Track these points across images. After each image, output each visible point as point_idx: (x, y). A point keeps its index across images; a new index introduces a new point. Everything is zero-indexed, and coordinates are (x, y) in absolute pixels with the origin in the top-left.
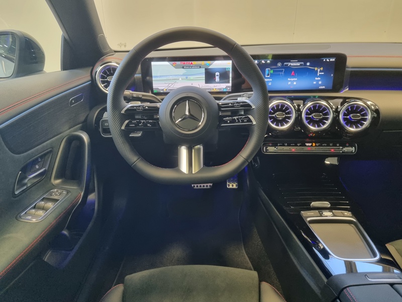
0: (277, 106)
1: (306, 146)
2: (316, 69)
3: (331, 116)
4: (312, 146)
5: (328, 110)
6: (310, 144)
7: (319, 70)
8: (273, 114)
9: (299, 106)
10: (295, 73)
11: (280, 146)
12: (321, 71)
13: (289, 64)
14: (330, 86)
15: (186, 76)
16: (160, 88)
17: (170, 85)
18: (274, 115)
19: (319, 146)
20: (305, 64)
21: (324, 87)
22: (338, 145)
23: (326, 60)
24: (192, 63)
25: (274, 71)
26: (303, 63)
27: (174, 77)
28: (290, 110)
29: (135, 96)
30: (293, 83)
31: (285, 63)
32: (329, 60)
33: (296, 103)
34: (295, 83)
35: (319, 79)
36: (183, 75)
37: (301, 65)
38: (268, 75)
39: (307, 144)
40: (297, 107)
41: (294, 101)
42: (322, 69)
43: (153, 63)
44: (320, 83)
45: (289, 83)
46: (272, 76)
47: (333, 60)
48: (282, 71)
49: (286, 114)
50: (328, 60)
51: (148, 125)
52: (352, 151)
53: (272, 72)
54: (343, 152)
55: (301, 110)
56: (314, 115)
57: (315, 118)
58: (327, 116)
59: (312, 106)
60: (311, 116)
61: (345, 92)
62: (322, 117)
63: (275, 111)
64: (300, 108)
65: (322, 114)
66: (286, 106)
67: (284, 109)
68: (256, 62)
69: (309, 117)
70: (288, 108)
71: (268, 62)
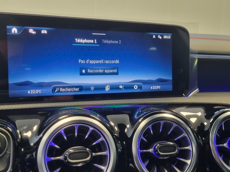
0: (69, 130)
3: (193, 148)
5: (184, 134)
8: (60, 152)
9: (122, 127)
14: (169, 87)
18: (61, 158)
23: (157, 36)
32: (162, 36)
41: (108, 117)
47: (167, 37)
49: (94, 149)
50: (160, 37)
55: (129, 136)
56: (157, 148)
57: (161, 153)
58: (186, 148)
59: (150, 127)
60: (151, 150)
61: (194, 95)
62: (177, 150)
63: (65, 146)
64: (125, 132)
65: (175, 144)
66: (91, 129)
67: (86, 137)
68: (15, 30)
69: (149, 153)
70: (96, 134)
71: (44, 32)
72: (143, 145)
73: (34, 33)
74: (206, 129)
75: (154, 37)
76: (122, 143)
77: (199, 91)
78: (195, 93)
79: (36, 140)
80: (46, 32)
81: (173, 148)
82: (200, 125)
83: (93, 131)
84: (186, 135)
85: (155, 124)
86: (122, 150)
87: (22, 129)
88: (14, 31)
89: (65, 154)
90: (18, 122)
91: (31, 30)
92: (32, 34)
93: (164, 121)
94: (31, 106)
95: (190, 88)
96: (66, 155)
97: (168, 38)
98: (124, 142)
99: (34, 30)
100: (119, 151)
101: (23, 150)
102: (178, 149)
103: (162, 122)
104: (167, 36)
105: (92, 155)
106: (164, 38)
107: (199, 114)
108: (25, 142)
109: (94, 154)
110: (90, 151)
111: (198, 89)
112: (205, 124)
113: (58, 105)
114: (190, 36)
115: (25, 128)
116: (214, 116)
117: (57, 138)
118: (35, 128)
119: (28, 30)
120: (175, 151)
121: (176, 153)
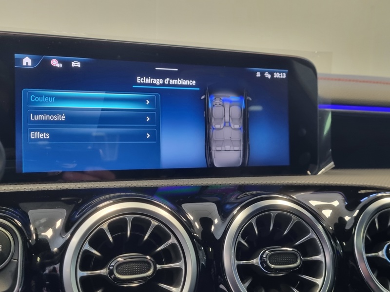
0: (117, 225)
3: (325, 257)
5: (312, 235)
8: (101, 263)
18: (103, 272)
23: (262, 73)
28: (173, 240)
32: (272, 74)
33: (192, 211)
40: (197, 225)
41: (186, 206)
47: (280, 75)
49: (159, 259)
50: (268, 76)
55: (218, 237)
56: (266, 257)
57: (273, 266)
58: (314, 258)
59: (253, 221)
60: (256, 261)
61: (326, 172)
62: (299, 261)
64: (211, 231)
65: (296, 250)
66: (154, 223)
67: (146, 237)
68: (27, 61)
69: (252, 265)
70: (162, 233)
71: (76, 64)
72: (241, 253)
73: (59, 65)
74: (348, 227)
75: (258, 75)
76: (206, 250)
77: (334, 166)
78: (327, 170)
79: (61, 241)
80: (78, 65)
81: (292, 258)
82: (337, 222)
83: (157, 227)
84: (315, 237)
85: (262, 217)
86: (207, 261)
87: (37, 223)
88: (27, 63)
89: (110, 266)
90: (32, 214)
91: (54, 61)
92: (56, 67)
93: (276, 213)
94: (52, 186)
95: (318, 161)
96: (111, 268)
97: (282, 77)
98: (210, 249)
99: (60, 62)
100: (202, 264)
101: (39, 259)
102: (301, 259)
103: (273, 214)
104: (280, 73)
105: (155, 267)
106: (275, 77)
107: (336, 203)
108: (43, 245)
109: (158, 266)
110: (152, 259)
111: (332, 163)
112: (347, 218)
113: (98, 185)
114: (319, 76)
115: (43, 221)
116: (360, 206)
117: (97, 238)
118: (59, 224)
119: (49, 61)
120: (296, 262)
121: (298, 266)
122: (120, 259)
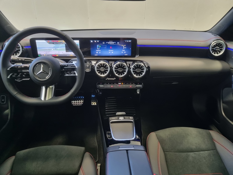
0: (101, 64)
1: (118, 84)
2: (122, 45)
4: (121, 84)
6: (120, 83)
7: (124, 46)
10: (112, 47)
11: (106, 84)
12: (125, 47)
13: (109, 43)
14: (130, 54)
15: (55, 48)
16: (42, 54)
17: (47, 53)
19: (125, 84)
20: (117, 43)
21: (127, 55)
22: (134, 84)
24: (58, 41)
25: (101, 46)
26: (115, 42)
27: (49, 49)
29: (20, 60)
30: (111, 52)
31: (107, 42)
34: (112, 52)
35: (124, 50)
36: (54, 47)
37: (115, 43)
38: (98, 48)
39: (119, 83)
42: (125, 45)
43: (37, 41)
44: (125, 52)
45: (110, 52)
46: (100, 49)
47: (130, 41)
48: (105, 46)
50: (128, 41)
51: (23, 76)
52: (140, 87)
53: (100, 46)
54: (136, 87)
55: (113, 66)
59: (118, 65)
62: (123, 70)
63: (100, 67)
66: (105, 64)
68: (92, 41)
69: (117, 70)
70: (106, 66)
71: (98, 41)
72: (115, 68)
75: (126, 41)
77: (139, 56)
78: (137, 57)
79: (95, 66)
90: (92, 62)
99: (96, 41)
108: (93, 66)
110: (105, 68)
117: (99, 65)
119: (94, 41)
122: (101, 68)
